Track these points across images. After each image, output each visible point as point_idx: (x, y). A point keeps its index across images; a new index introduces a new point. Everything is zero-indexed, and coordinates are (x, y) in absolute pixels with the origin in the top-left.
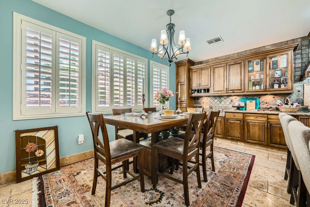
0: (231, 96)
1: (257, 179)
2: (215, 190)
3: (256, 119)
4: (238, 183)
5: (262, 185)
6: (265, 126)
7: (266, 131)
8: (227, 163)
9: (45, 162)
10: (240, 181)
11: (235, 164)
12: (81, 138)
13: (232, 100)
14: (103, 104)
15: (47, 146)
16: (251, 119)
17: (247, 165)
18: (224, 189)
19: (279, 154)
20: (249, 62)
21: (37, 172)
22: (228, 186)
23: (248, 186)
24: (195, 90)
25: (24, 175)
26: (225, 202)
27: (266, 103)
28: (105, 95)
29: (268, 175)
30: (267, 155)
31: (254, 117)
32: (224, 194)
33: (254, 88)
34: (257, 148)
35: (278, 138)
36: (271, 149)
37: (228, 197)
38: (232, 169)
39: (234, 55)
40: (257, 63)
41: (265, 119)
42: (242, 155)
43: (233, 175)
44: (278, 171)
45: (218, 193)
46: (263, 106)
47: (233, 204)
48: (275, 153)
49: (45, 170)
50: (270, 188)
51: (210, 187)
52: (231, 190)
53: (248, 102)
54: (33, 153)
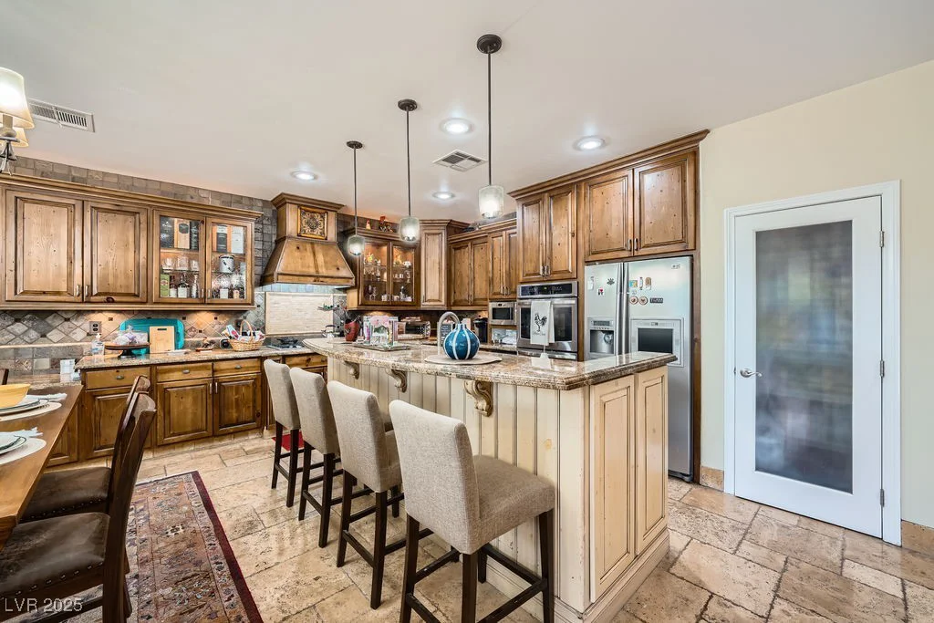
0: (93, 311)
1: (234, 518)
2: (170, 609)
3: (187, 378)
4: (209, 552)
5: (251, 522)
6: (207, 390)
7: (210, 401)
8: (145, 528)
10: (211, 545)
11: (168, 516)
13: (95, 325)
16: (174, 378)
17: (197, 502)
18: (191, 588)
19: (237, 446)
20: (163, 218)
22: (193, 576)
23: (231, 543)
26: (214, 609)
27: (200, 331)
29: (246, 496)
30: (217, 458)
31: (180, 373)
32: (199, 597)
33: (173, 292)
34: (187, 452)
35: (234, 410)
36: (220, 441)
37: (212, 594)
38: (170, 534)
39: (106, 179)
40: (184, 227)
41: (206, 374)
42: (167, 487)
43: (184, 545)
44: (255, 480)
45: (183, 608)
46: (192, 339)
47: (233, 596)
48: (229, 447)
50: (263, 517)
51: (152, 615)
52: (208, 575)
53: (153, 329)
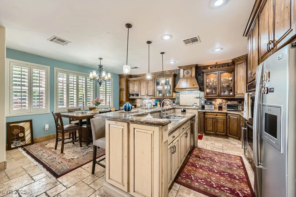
9: (25, 140)
12: (47, 126)
14: (62, 105)
15: (25, 131)
21: (20, 145)
24: (131, 94)
25: (12, 146)
28: (63, 100)
49: (24, 144)
53: (158, 102)
54: (18, 135)
